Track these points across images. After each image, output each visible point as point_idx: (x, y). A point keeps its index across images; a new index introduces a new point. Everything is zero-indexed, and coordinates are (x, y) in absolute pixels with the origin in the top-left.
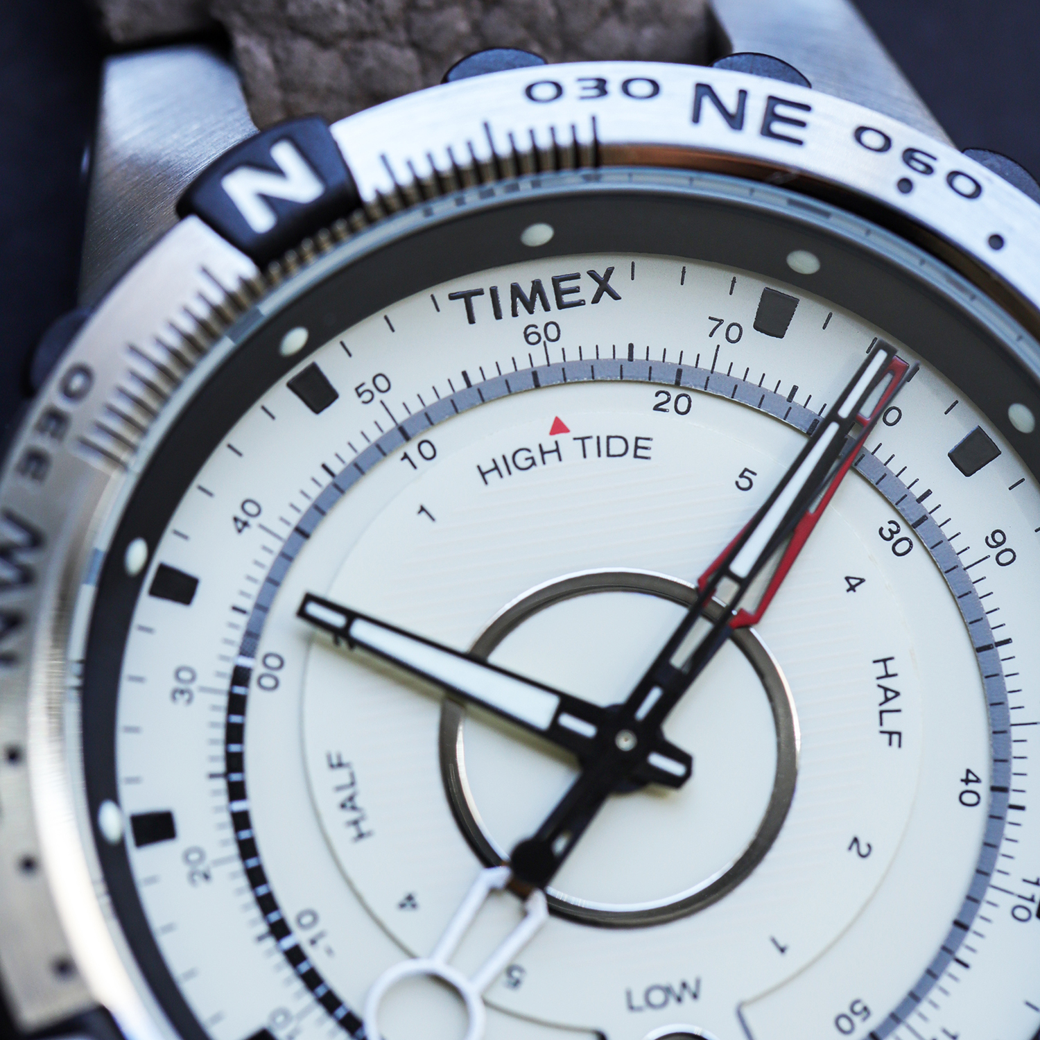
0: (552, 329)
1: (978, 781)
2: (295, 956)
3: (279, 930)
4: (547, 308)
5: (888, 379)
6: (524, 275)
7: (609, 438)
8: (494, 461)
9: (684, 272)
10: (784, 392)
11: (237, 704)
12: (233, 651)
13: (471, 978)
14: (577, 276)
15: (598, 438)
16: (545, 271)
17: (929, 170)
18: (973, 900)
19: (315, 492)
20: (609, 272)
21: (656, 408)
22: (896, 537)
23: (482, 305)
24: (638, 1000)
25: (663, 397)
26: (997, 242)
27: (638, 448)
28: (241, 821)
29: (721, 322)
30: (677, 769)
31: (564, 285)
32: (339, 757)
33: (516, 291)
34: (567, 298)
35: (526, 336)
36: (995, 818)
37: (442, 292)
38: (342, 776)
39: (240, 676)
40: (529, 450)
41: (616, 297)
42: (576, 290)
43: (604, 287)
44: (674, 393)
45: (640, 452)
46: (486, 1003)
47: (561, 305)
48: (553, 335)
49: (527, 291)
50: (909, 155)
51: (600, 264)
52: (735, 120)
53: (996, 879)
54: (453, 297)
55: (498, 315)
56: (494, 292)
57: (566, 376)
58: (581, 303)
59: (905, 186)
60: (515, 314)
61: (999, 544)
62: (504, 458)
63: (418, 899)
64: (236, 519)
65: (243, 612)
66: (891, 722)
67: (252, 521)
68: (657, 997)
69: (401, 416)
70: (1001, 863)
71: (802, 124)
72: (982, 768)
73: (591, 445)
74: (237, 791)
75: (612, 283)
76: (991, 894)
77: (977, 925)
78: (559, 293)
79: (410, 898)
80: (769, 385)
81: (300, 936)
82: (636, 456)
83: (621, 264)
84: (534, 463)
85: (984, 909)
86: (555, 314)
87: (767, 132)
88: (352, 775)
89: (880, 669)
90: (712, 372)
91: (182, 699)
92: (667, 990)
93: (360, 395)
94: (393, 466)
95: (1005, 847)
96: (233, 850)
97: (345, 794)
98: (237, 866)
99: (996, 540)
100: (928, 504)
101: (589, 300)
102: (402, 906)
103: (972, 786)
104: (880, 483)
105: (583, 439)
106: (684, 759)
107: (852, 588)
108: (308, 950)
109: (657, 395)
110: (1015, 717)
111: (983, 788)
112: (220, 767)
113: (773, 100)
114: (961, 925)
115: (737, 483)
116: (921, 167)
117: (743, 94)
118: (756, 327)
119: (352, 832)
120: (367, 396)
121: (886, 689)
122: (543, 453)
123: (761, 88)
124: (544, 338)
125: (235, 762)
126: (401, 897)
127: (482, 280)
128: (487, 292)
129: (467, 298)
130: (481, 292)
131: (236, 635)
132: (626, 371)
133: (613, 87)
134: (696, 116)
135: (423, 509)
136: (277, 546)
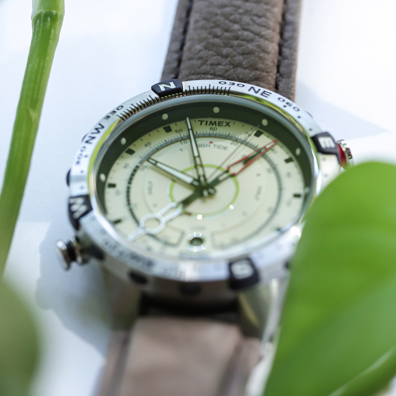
5: (274, 143)
6: (213, 120)
7: (220, 146)
9: (243, 125)
10: (256, 145)
12: (137, 163)
14: (223, 122)
15: (218, 145)
16: (217, 120)
19: (162, 144)
20: (229, 123)
23: (204, 123)
26: (299, 117)
27: (225, 148)
29: (248, 133)
31: (220, 123)
33: (211, 122)
35: (210, 129)
37: (197, 120)
39: (137, 167)
41: (229, 126)
42: (222, 124)
43: (228, 124)
44: (235, 142)
47: (219, 125)
48: (215, 129)
49: (213, 122)
50: (287, 103)
51: (228, 121)
52: (256, 92)
54: (199, 121)
55: (206, 124)
56: (207, 122)
57: (215, 136)
58: (222, 126)
59: (285, 107)
60: (210, 125)
62: (199, 145)
64: (146, 145)
65: (142, 158)
67: (149, 145)
69: (182, 136)
71: (269, 95)
80: (253, 144)
83: (232, 122)
86: (217, 126)
87: (262, 95)
91: (125, 168)
92: (199, 227)
94: (179, 143)
101: (224, 126)
104: (270, 161)
105: (215, 145)
109: (232, 142)
113: (265, 91)
117: (259, 90)
118: (254, 135)
120: (177, 132)
122: (207, 145)
123: (263, 89)
124: (213, 130)
127: (206, 119)
128: (205, 121)
129: (201, 122)
130: (204, 121)
131: (139, 160)
132: (227, 137)
133: (236, 84)
134: (249, 91)
135: (181, 149)
136: (152, 149)
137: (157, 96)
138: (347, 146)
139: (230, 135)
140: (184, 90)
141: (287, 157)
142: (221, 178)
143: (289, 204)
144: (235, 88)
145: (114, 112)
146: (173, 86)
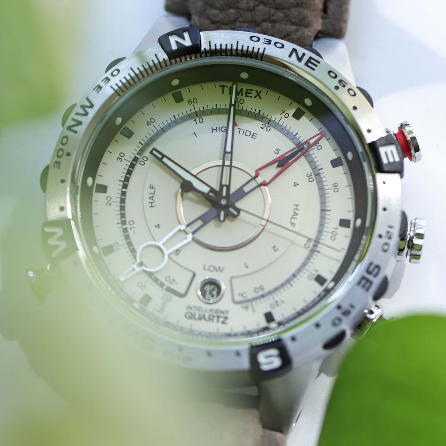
0: (242, 101)
1: (311, 242)
2: (125, 230)
3: (124, 223)
4: (242, 95)
5: (319, 136)
6: (240, 86)
7: (247, 131)
8: (216, 127)
9: (279, 97)
10: (294, 133)
11: (132, 166)
12: (136, 153)
13: (167, 249)
14: (252, 90)
15: (244, 130)
16: (245, 87)
17: (344, 86)
18: (299, 270)
19: (169, 121)
20: (261, 91)
21: (261, 128)
22: (311, 177)
23: (227, 90)
24: (207, 268)
25: (264, 126)
26: (355, 108)
27: (253, 136)
28: (124, 194)
29: (284, 112)
31: (249, 91)
32: (153, 186)
34: (248, 95)
36: (312, 253)
37: (218, 84)
38: (152, 191)
39: (136, 159)
41: (260, 98)
42: (251, 93)
43: (258, 95)
44: (267, 125)
45: (253, 137)
46: (169, 257)
47: (246, 96)
49: (239, 90)
50: (340, 81)
51: (259, 89)
52: (300, 60)
53: (307, 267)
54: (220, 86)
55: (229, 93)
57: (241, 113)
58: (251, 97)
59: (337, 88)
61: (335, 187)
62: (219, 127)
63: (160, 226)
64: (148, 122)
65: (142, 144)
66: (293, 221)
67: (152, 124)
68: (212, 268)
69: (197, 110)
70: (309, 264)
71: (316, 66)
73: (242, 131)
74: (125, 186)
75: (260, 94)
76: (304, 271)
77: (298, 277)
78: (247, 93)
79: (158, 225)
80: (291, 131)
81: (128, 226)
82: (252, 137)
83: (264, 90)
85: (301, 274)
86: (244, 98)
87: (306, 64)
88: (155, 191)
89: (295, 207)
90: (278, 123)
91: (119, 160)
92: (215, 268)
95: (312, 260)
96: (119, 200)
97: (152, 195)
98: (119, 204)
99: (335, 185)
100: (321, 171)
101: (253, 97)
102: (156, 226)
103: (308, 243)
104: (311, 162)
105: (240, 129)
106: (239, 211)
107: (295, 185)
108: (129, 230)
109: (263, 125)
110: (325, 229)
111: (311, 244)
112: (123, 179)
113: (311, 58)
114: (294, 276)
115: (275, 151)
116: (342, 85)
117: (304, 54)
118: (293, 116)
119: (150, 205)
120: (190, 103)
121: (295, 212)
123: (309, 54)
124: (239, 102)
125: (127, 179)
126: (156, 224)
127: (229, 84)
128: (229, 87)
129: (224, 87)
130: (227, 87)
131: (138, 149)
132: (257, 116)
133: (272, 43)
134: (290, 56)
135: (195, 133)
136: (155, 131)
137: (166, 57)
138: (413, 135)
139: (261, 113)
140: (203, 49)
141: (334, 156)
142: (246, 189)
143: (333, 237)
144: (271, 51)
145: (108, 79)
146: (187, 42)
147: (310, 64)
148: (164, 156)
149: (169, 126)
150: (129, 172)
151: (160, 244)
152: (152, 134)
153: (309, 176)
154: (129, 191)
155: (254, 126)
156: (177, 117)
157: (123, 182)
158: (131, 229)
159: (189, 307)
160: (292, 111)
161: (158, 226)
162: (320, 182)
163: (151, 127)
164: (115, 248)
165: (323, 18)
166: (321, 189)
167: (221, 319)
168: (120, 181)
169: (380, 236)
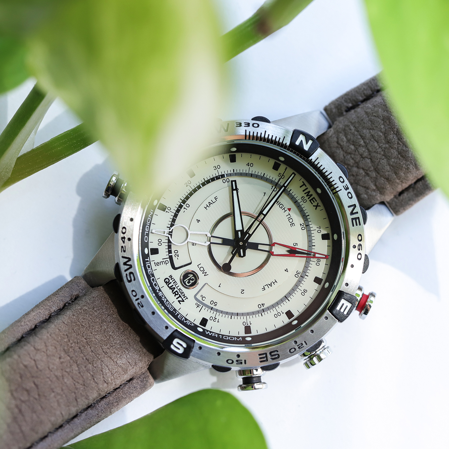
0: (305, 201)
1: (263, 306)
2: (181, 206)
3: (184, 202)
4: (309, 198)
6: (312, 192)
7: (292, 218)
9: (325, 218)
10: (313, 244)
11: (218, 178)
12: (226, 173)
13: (191, 239)
14: (316, 201)
16: (315, 195)
17: (359, 250)
18: (243, 314)
19: (259, 174)
20: (320, 206)
21: (300, 224)
22: (298, 274)
23: (304, 187)
24: (200, 266)
25: (303, 225)
26: (352, 266)
27: (292, 224)
28: (199, 187)
29: (320, 228)
30: (242, 255)
31: (314, 199)
32: (217, 198)
33: (309, 192)
34: (312, 201)
35: (302, 197)
36: (258, 312)
37: (303, 180)
38: (214, 200)
39: (223, 176)
40: (283, 206)
41: (316, 209)
42: (314, 202)
43: (317, 206)
44: (304, 226)
45: (292, 225)
47: (310, 201)
48: (304, 201)
49: (310, 194)
50: (360, 245)
51: (320, 204)
52: (352, 213)
53: (248, 317)
54: (303, 182)
55: (303, 191)
56: (307, 189)
57: (299, 207)
58: (312, 204)
59: (354, 247)
60: (305, 194)
61: (305, 292)
62: (280, 203)
63: (200, 222)
64: (249, 163)
65: (234, 172)
66: (266, 287)
67: (250, 166)
68: (202, 269)
69: (279, 183)
70: (251, 316)
71: (357, 225)
72: (265, 306)
73: (289, 216)
74: (204, 184)
76: (245, 317)
77: (239, 317)
78: (312, 199)
80: (313, 241)
81: (184, 206)
82: (291, 224)
83: (322, 207)
84: (281, 208)
85: (242, 317)
86: (308, 200)
87: (352, 219)
88: (215, 202)
89: (274, 281)
90: (311, 231)
91: (214, 168)
92: (204, 270)
93: (279, 174)
94: (270, 185)
95: (254, 316)
96: (193, 188)
97: (212, 202)
98: (191, 190)
99: (305, 291)
100: (306, 277)
101: (313, 205)
103: (262, 306)
104: (306, 267)
105: (289, 214)
106: (244, 255)
107: (286, 270)
108: (183, 208)
109: (303, 223)
110: (277, 308)
111: (262, 308)
113: (358, 218)
114: (237, 314)
115: (294, 243)
116: (359, 248)
117: (357, 213)
119: (206, 206)
121: (271, 284)
122: (284, 209)
123: (360, 215)
124: (303, 200)
125: (208, 182)
126: (198, 219)
127: (308, 186)
128: (306, 187)
129: (304, 184)
130: (306, 186)
131: (229, 172)
132: (304, 216)
133: (348, 191)
134: (349, 207)
135: (265, 193)
136: (247, 172)
137: (288, 144)
138: (372, 305)
139: (308, 217)
140: (310, 158)
141: (320, 276)
142: (260, 247)
143: (276, 316)
144: (343, 194)
145: (248, 125)
146: (306, 147)
147: (354, 221)
148: (237, 189)
149: (257, 177)
150: (213, 179)
151: (189, 232)
152: (244, 172)
153: (298, 273)
154: (203, 189)
155: (298, 220)
156: (265, 176)
157: (205, 181)
158: (184, 208)
159: (171, 276)
160: (324, 232)
161: (198, 221)
162: (299, 282)
163: (247, 167)
164: (167, 210)
165: (395, 197)
166: (297, 286)
167: (180, 299)
168: (204, 179)
169: (296, 342)
